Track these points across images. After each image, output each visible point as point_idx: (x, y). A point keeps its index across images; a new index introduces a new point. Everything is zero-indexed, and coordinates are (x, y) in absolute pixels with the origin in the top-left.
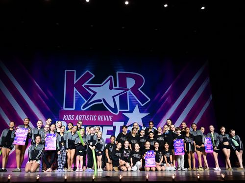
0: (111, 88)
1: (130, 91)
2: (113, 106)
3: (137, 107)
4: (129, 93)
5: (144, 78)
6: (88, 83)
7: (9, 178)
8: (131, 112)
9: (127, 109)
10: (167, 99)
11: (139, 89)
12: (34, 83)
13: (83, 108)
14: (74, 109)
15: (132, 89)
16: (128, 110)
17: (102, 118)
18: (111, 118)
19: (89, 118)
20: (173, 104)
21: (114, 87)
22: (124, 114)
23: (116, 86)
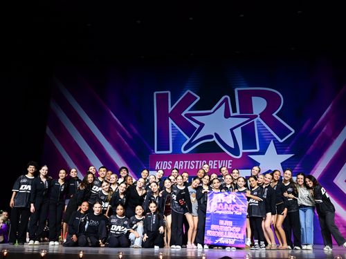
0: (227, 115)
1: (259, 118)
2: (232, 145)
3: (272, 143)
4: (258, 121)
5: (281, 96)
6: (191, 110)
7: (81, 255)
8: (262, 152)
9: (256, 149)
10: (325, 128)
11: (274, 115)
12: (111, 114)
13: (185, 149)
14: (171, 151)
15: (262, 115)
16: (258, 150)
17: (215, 164)
18: (229, 164)
19: (195, 164)
20: (335, 138)
21: (232, 114)
22: (251, 156)
23: (235, 111)
